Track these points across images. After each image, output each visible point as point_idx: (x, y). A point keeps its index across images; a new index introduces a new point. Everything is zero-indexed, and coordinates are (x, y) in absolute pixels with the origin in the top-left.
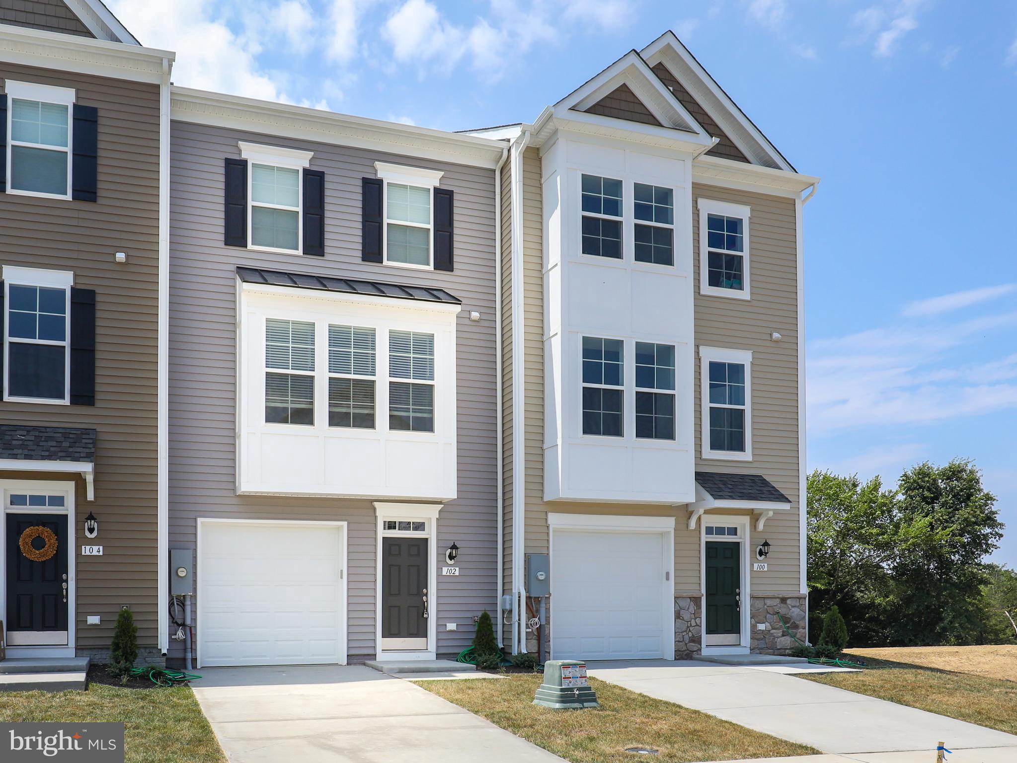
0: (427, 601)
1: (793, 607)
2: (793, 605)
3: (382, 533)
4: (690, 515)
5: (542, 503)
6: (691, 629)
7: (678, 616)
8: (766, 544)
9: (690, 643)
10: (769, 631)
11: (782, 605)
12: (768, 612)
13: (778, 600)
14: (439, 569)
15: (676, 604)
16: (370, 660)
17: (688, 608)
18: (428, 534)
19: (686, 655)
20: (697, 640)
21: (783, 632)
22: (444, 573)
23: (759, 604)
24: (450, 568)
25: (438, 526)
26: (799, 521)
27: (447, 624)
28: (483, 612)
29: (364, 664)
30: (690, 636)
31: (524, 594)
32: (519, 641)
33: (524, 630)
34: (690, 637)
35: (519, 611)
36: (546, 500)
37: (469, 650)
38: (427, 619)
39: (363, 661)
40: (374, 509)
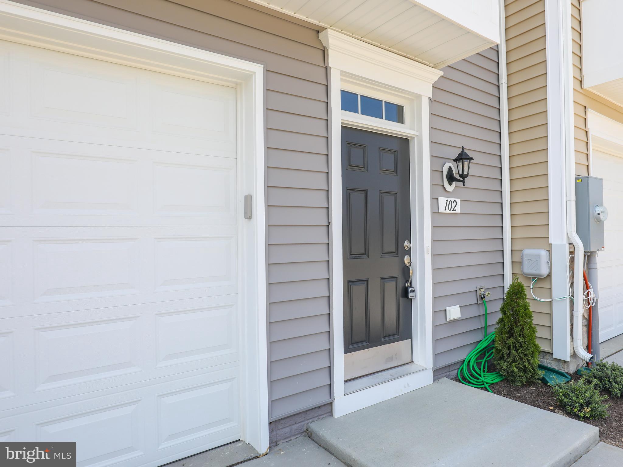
0: (411, 265)
5: (580, 90)
14: (435, 200)
18: (412, 130)
22: (442, 209)
24: (449, 199)
25: (431, 115)
27: (448, 309)
31: (581, 249)
32: (571, 333)
33: (580, 313)
35: (571, 278)
39: (304, 425)
40: (324, 51)
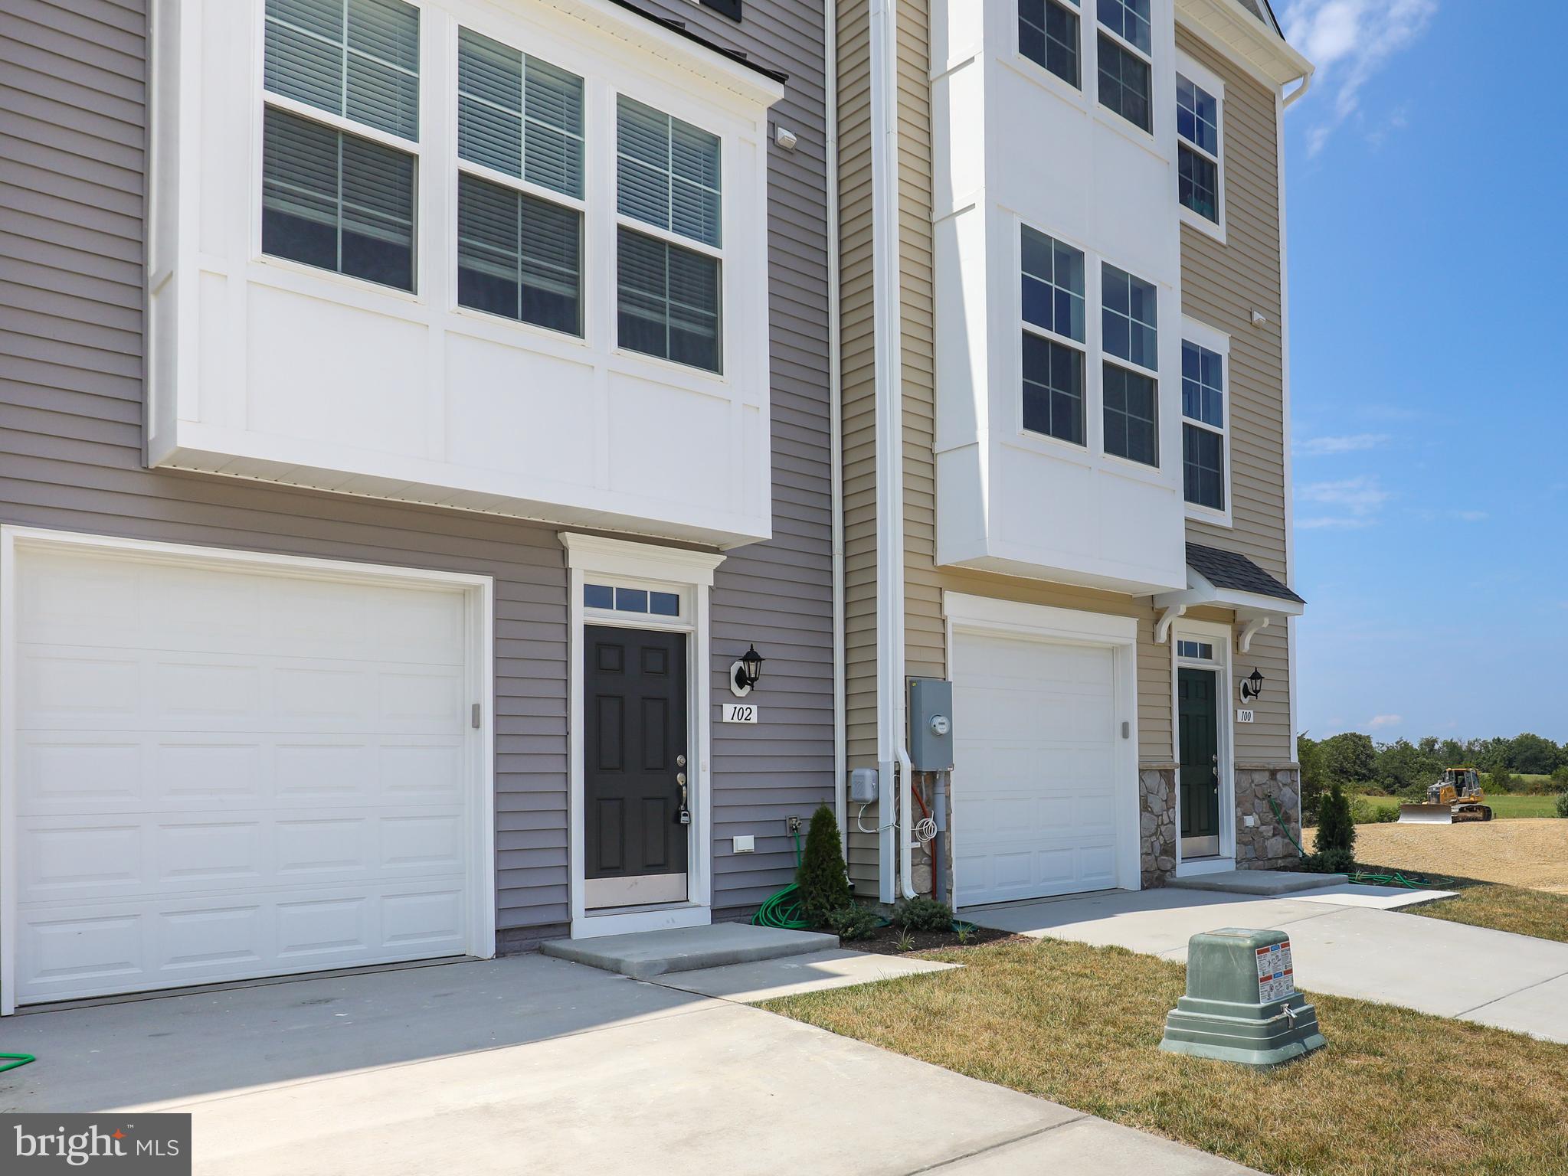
0: (686, 785)
1: (1284, 785)
2: (1284, 782)
3: (581, 615)
4: (1158, 616)
5: (931, 568)
6: (1162, 830)
7: (1145, 807)
8: (1256, 676)
9: (1162, 855)
10: (1258, 828)
11: (1272, 782)
12: (1256, 795)
13: (1267, 774)
14: (716, 708)
15: (1142, 784)
16: (554, 937)
17: (1158, 792)
18: (688, 623)
19: (1157, 878)
20: (1169, 850)
21: (1274, 829)
22: (727, 718)
23: (1245, 780)
24: (739, 706)
25: (713, 605)
26: (1287, 638)
27: (735, 838)
28: (818, 807)
29: (542, 951)
30: (1162, 843)
31: (907, 767)
32: (898, 871)
33: (907, 845)
34: (1161, 845)
35: (898, 803)
36: (940, 562)
37: (782, 897)
38: (686, 826)
39: (536, 942)
40: (563, 551)
